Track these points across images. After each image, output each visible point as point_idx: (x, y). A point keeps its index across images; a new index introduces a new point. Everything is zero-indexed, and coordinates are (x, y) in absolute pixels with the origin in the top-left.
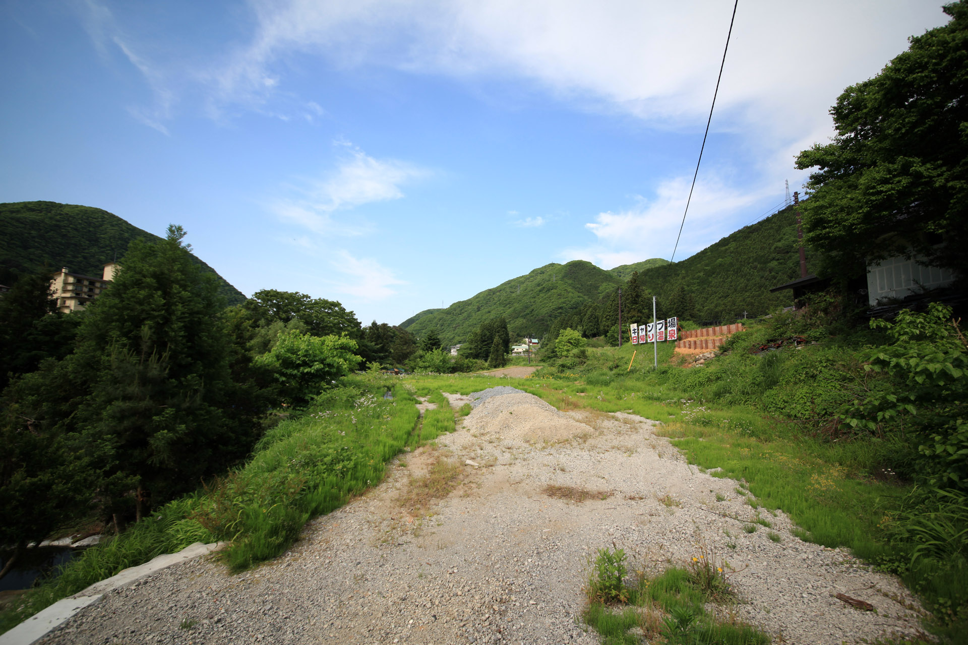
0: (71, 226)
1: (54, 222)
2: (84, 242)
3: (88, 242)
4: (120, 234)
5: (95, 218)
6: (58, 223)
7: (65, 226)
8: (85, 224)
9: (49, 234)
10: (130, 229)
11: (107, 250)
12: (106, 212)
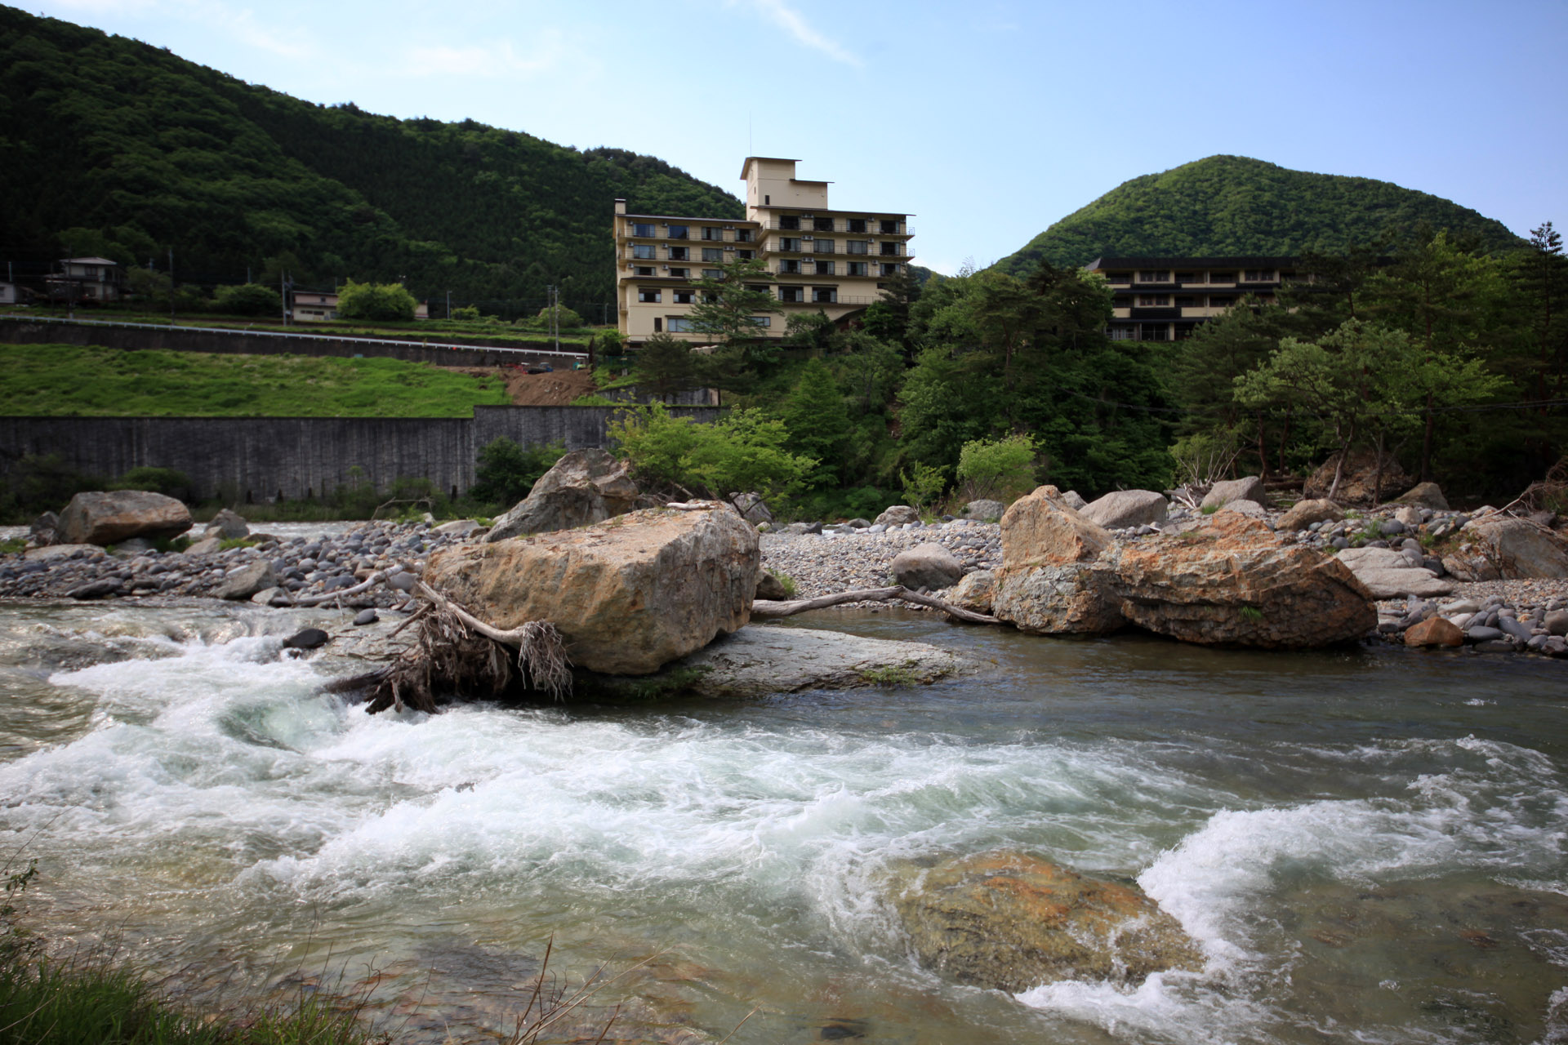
0: (1162, 212)
1: (1133, 215)
2: (1183, 241)
3: (1190, 238)
4: (1255, 197)
5: (1207, 180)
6: (1140, 214)
7: (1151, 217)
8: (1187, 199)
9: (1123, 241)
10: (1278, 180)
11: (1227, 246)
12: (1231, 157)
